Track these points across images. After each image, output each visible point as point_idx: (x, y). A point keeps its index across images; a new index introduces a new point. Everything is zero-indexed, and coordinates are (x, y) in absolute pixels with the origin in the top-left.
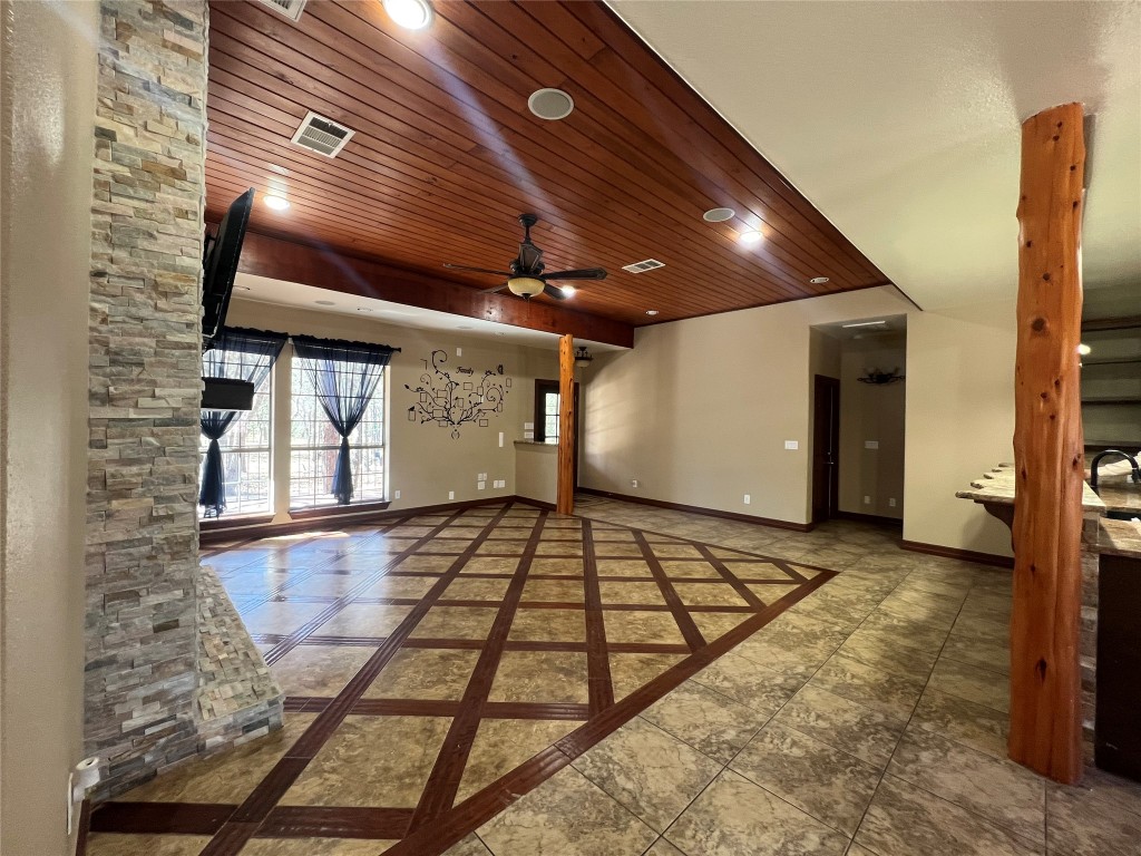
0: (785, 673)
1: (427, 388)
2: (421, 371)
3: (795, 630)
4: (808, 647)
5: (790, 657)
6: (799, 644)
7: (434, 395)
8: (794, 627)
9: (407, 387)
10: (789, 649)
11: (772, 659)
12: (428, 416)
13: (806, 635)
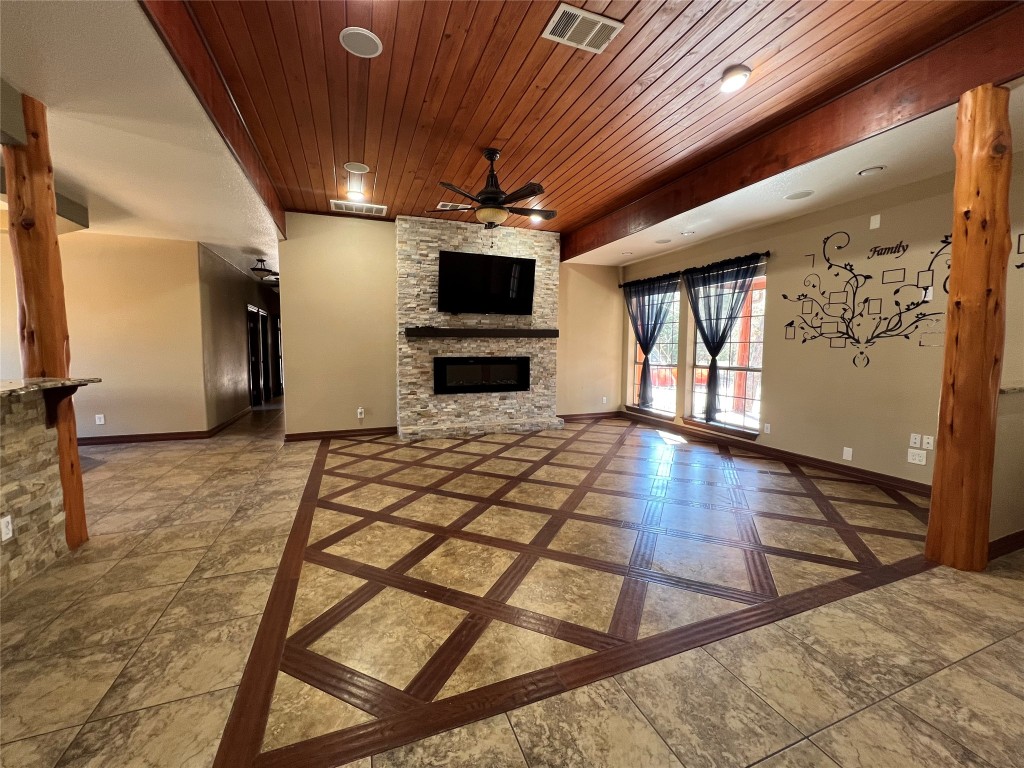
0: (249, 517)
1: (813, 293)
2: (806, 272)
3: (256, 548)
4: (237, 541)
5: (248, 527)
6: (245, 540)
7: (823, 301)
8: (259, 551)
9: (785, 297)
10: (254, 531)
11: (263, 520)
12: (812, 332)
13: (243, 550)
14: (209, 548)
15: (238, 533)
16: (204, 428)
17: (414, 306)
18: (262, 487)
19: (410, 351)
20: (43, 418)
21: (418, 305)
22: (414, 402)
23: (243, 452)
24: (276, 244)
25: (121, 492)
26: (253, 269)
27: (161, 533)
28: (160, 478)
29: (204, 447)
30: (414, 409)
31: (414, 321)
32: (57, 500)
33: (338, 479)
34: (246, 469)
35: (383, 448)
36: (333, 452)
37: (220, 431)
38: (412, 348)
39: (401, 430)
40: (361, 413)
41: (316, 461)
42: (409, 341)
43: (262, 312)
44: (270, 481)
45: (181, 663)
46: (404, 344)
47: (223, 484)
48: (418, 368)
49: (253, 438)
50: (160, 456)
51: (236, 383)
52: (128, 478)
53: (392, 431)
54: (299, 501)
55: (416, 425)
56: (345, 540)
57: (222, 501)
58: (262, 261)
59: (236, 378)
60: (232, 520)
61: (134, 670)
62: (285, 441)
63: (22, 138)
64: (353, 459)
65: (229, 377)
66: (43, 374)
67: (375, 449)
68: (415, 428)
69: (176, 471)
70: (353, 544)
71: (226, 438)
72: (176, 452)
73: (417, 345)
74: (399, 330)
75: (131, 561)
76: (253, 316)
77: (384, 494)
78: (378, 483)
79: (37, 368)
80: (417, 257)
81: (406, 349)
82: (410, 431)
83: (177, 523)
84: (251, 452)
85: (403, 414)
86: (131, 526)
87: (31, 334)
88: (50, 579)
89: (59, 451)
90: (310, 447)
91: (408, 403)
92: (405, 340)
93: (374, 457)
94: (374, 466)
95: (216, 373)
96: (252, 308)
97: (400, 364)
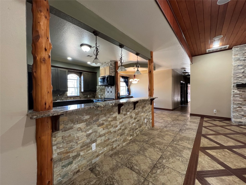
14: (175, 137)
15: (181, 135)
16: (171, 108)
17: (241, 76)
18: (185, 126)
19: (238, 92)
20: (150, 103)
21: (243, 76)
22: (240, 111)
23: (180, 116)
24: (190, 65)
25: (158, 119)
26: (183, 73)
27: (165, 129)
28: (164, 118)
29: (171, 113)
30: (240, 113)
31: (241, 82)
32: (151, 118)
33: (208, 130)
34: (181, 120)
35: (225, 124)
36: (205, 121)
37: (174, 110)
38: (240, 91)
39: (233, 120)
40: (215, 111)
41: (200, 123)
42: (238, 89)
43: (184, 83)
44: (187, 125)
45: (172, 160)
46: (236, 89)
47: (176, 122)
48: (243, 98)
49: (181, 113)
50: (163, 113)
51: (178, 99)
52: (159, 116)
53: (229, 119)
54: (196, 133)
55: (241, 119)
56: (213, 150)
57: (176, 126)
58: (185, 70)
59: (178, 98)
60: (179, 132)
61: (164, 156)
62: (190, 115)
63: (150, 58)
64: (213, 125)
65: (176, 98)
66: (150, 96)
67: (221, 124)
68: (240, 120)
69: (167, 117)
70: (217, 153)
71: (175, 111)
72: (166, 112)
73: (242, 90)
74: (233, 85)
75: (161, 133)
76: (182, 84)
77: (228, 141)
78: (224, 136)
79: (150, 95)
80: (244, 58)
81: (236, 91)
82: (238, 121)
83: (168, 128)
84: (181, 116)
85: (234, 114)
86: (160, 126)
87: (150, 89)
88: (150, 131)
89: (152, 109)
90: (198, 118)
91: (237, 111)
92: (236, 88)
93: (222, 126)
94: (222, 130)
95: (174, 97)
96: (182, 82)
97: (233, 97)
